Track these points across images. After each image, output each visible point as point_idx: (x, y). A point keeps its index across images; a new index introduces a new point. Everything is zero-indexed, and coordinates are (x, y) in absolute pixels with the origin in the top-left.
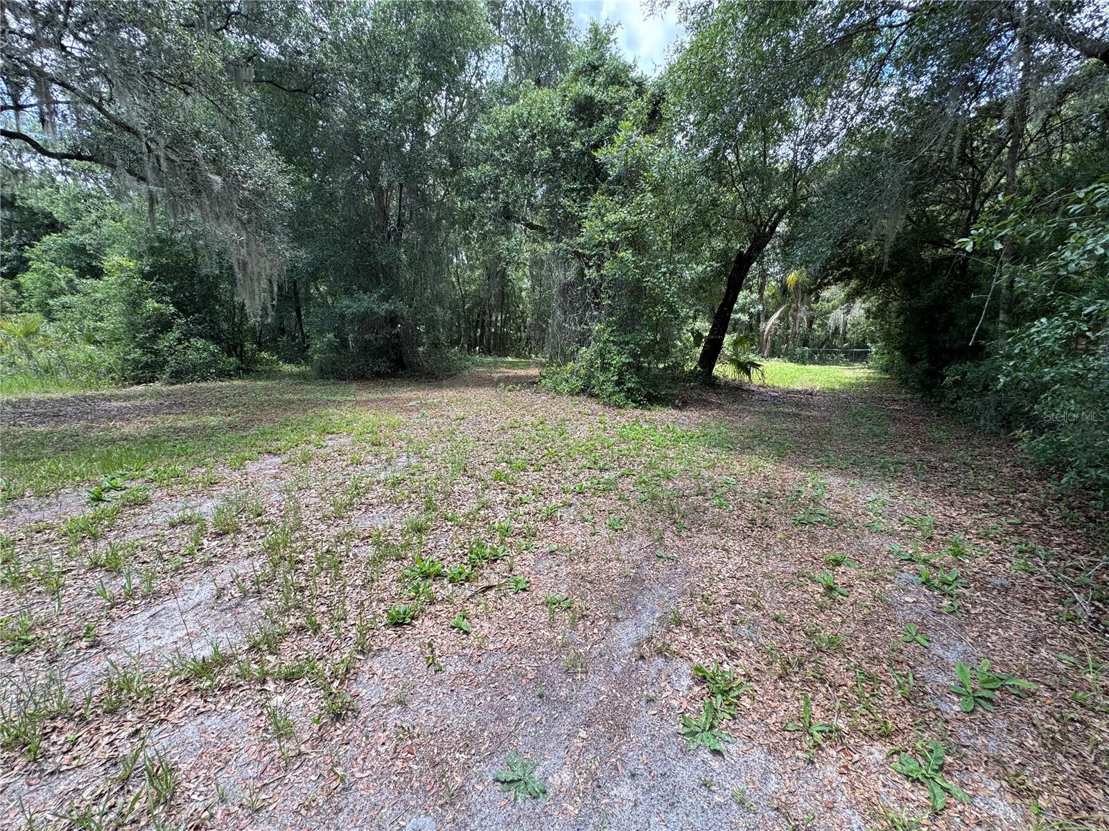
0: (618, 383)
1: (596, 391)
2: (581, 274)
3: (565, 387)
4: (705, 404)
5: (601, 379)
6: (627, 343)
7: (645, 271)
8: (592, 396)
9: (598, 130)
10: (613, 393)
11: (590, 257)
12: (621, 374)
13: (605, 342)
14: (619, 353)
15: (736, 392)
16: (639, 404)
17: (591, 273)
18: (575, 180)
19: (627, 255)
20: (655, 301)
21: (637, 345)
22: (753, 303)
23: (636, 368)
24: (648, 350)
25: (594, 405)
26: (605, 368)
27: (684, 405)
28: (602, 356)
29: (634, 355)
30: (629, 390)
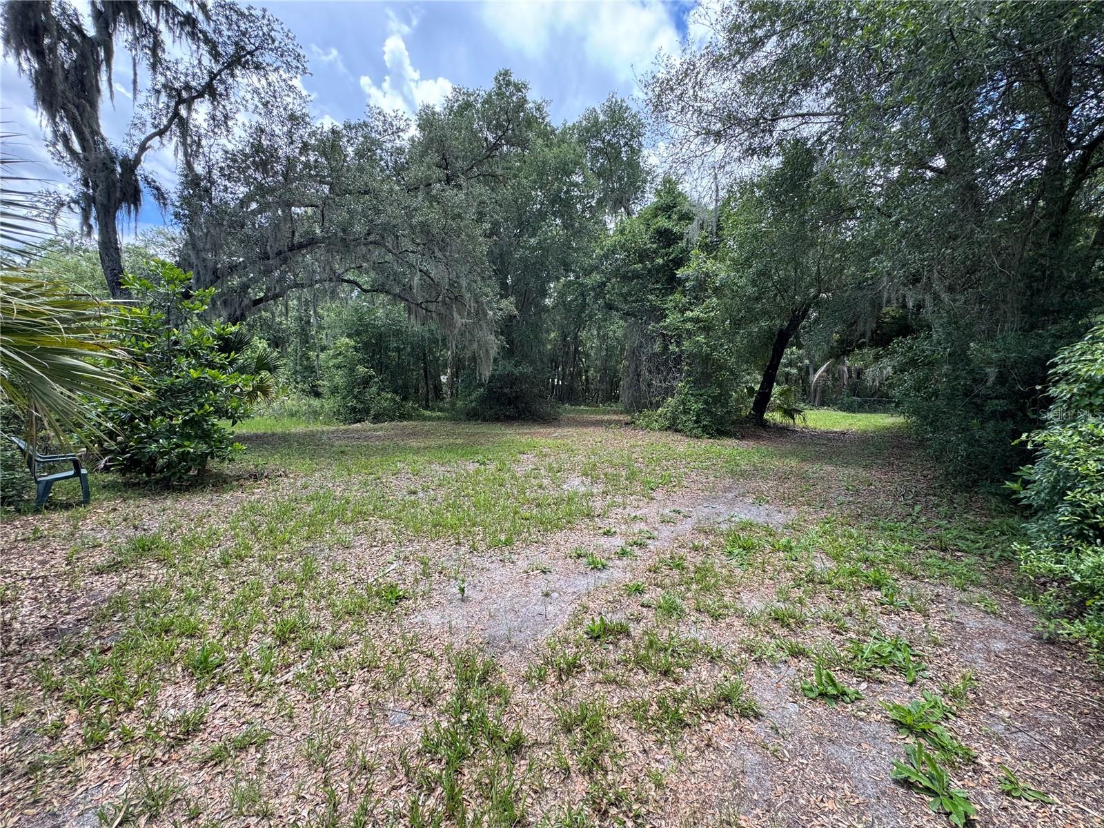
0: (696, 422)
1: (680, 427)
2: (666, 348)
3: (656, 425)
4: (757, 438)
5: (684, 419)
6: (701, 395)
7: (714, 349)
8: (676, 431)
9: (674, 251)
10: (693, 428)
11: (671, 337)
12: (698, 416)
13: (685, 395)
14: (696, 402)
15: (782, 431)
16: (711, 436)
17: (673, 348)
18: (658, 282)
19: (701, 339)
20: (721, 368)
21: (709, 396)
22: (800, 359)
23: (708, 412)
24: (716, 400)
25: (679, 437)
26: (686, 412)
27: (743, 437)
28: (683, 403)
29: (706, 403)
30: (705, 426)
